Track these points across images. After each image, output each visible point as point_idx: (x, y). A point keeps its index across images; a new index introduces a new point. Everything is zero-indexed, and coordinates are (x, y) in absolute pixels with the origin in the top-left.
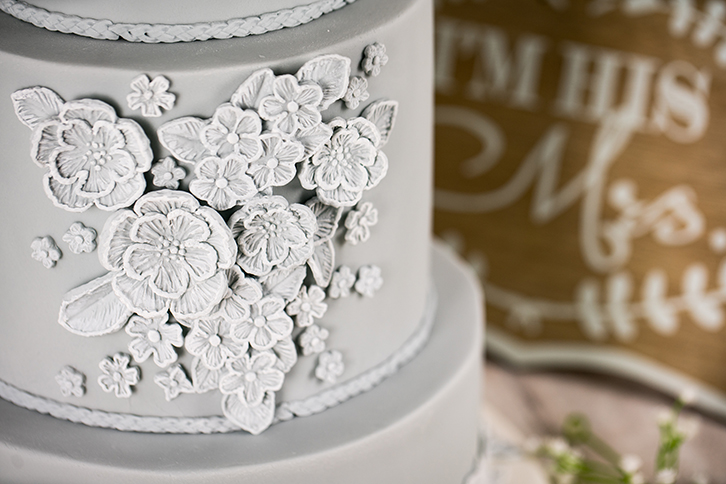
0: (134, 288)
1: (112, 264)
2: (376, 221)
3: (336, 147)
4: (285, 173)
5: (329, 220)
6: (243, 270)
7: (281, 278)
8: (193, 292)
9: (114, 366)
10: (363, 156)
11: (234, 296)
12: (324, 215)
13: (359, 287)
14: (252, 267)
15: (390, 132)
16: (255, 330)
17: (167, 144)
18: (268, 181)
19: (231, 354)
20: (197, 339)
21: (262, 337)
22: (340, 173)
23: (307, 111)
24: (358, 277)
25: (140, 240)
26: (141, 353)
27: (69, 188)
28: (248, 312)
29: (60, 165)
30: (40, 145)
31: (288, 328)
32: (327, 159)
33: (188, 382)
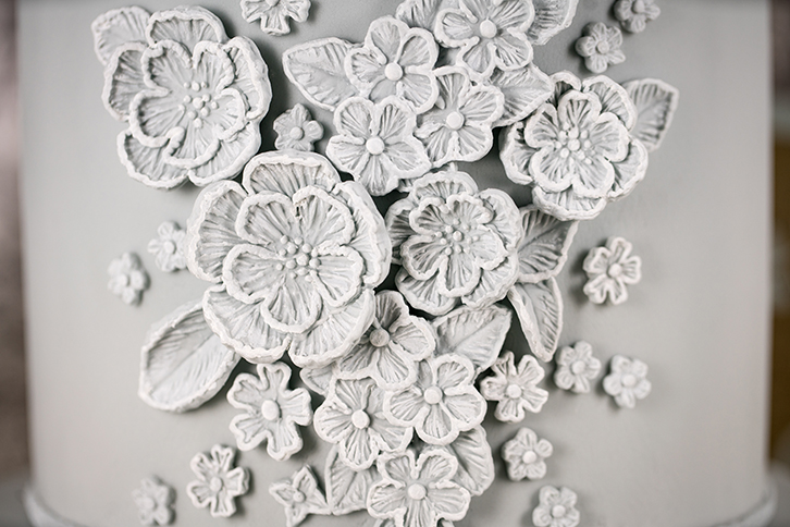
0: (236, 315)
1: (205, 269)
2: (638, 276)
3: (566, 126)
4: (475, 140)
5: (553, 247)
6: (408, 304)
7: (470, 327)
8: (325, 326)
9: (213, 466)
10: (609, 146)
11: (391, 344)
12: (546, 238)
13: (610, 385)
14: (422, 298)
15: (663, 134)
16: (425, 409)
17: (295, 76)
18: (449, 150)
19: (386, 447)
20: (333, 415)
21: (435, 423)
22: (572, 170)
23: (511, 40)
24: (608, 370)
25: (250, 238)
26: (249, 437)
27: (155, 153)
28: (413, 374)
29: (145, 118)
30: (115, 82)
31: (477, 411)
32: (551, 143)
33: (318, 494)
